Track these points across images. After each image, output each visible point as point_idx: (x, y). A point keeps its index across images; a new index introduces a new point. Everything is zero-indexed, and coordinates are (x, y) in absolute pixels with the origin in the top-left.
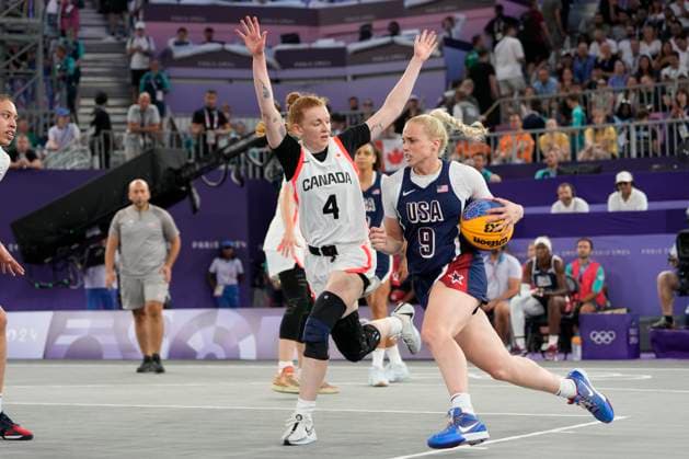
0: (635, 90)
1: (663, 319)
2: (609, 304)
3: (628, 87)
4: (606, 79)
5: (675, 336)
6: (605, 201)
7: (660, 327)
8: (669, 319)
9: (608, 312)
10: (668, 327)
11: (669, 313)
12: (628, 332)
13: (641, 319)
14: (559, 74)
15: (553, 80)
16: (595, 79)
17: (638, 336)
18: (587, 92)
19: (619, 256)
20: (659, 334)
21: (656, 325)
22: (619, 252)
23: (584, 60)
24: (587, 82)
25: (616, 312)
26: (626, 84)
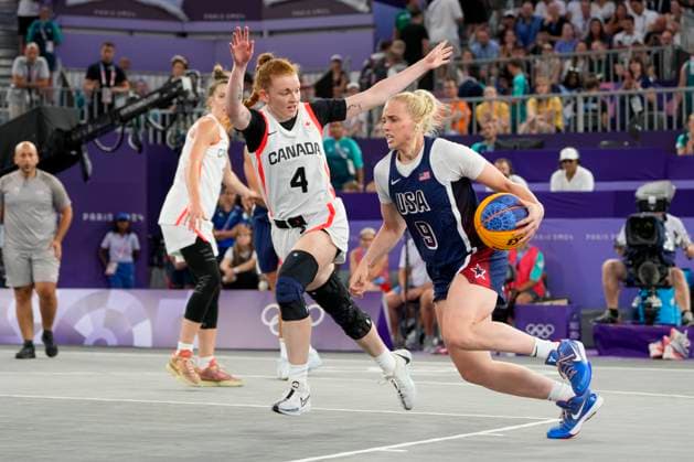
0: (584, 57)
1: (608, 312)
2: (548, 295)
3: (577, 53)
4: (552, 43)
5: (620, 332)
6: (548, 180)
7: (603, 321)
8: (614, 312)
9: (547, 303)
10: (613, 322)
11: (614, 306)
12: (568, 326)
13: (583, 312)
14: (501, 36)
15: (494, 43)
16: (540, 43)
17: (579, 331)
18: (531, 57)
19: (559, 241)
20: (602, 329)
21: (599, 318)
22: (561, 236)
23: (528, 22)
24: (531, 47)
25: (556, 303)
26: (574, 50)
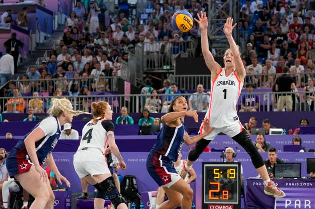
0: (78, 80)
1: (83, 194)
3: (74, 78)
5: (86, 203)
7: (81, 198)
8: (86, 194)
9: (57, 190)
10: (85, 198)
11: (86, 191)
12: (65, 200)
13: (72, 194)
15: (37, 72)
17: (70, 203)
18: (54, 79)
19: (63, 162)
20: (80, 201)
22: (64, 160)
23: (54, 64)
24: (54, 74)
25: (60, 190)
26: (73, 77)
